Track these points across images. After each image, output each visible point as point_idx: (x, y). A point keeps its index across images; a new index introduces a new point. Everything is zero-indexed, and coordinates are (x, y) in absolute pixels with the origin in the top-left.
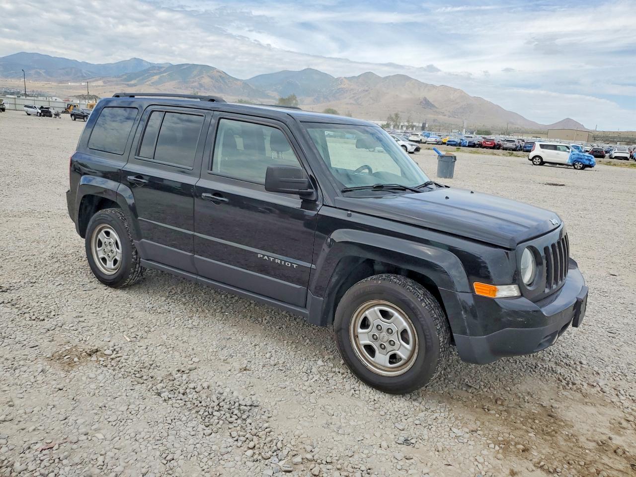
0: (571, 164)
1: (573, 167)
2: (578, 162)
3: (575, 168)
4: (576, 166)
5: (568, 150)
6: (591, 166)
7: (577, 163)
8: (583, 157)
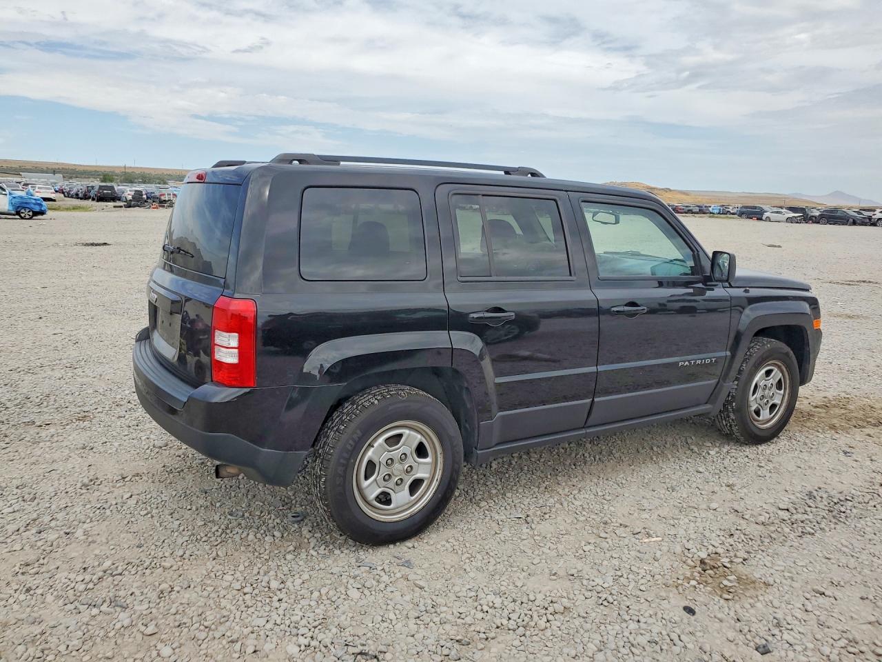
0: (13, 212)
1: (18, 217)
2: (25, 208)
3: (22, 218)
4: (23, 215)
5: (4, 193)
6: (42, 213)
7: (23, 211)
8: (29, 201)
